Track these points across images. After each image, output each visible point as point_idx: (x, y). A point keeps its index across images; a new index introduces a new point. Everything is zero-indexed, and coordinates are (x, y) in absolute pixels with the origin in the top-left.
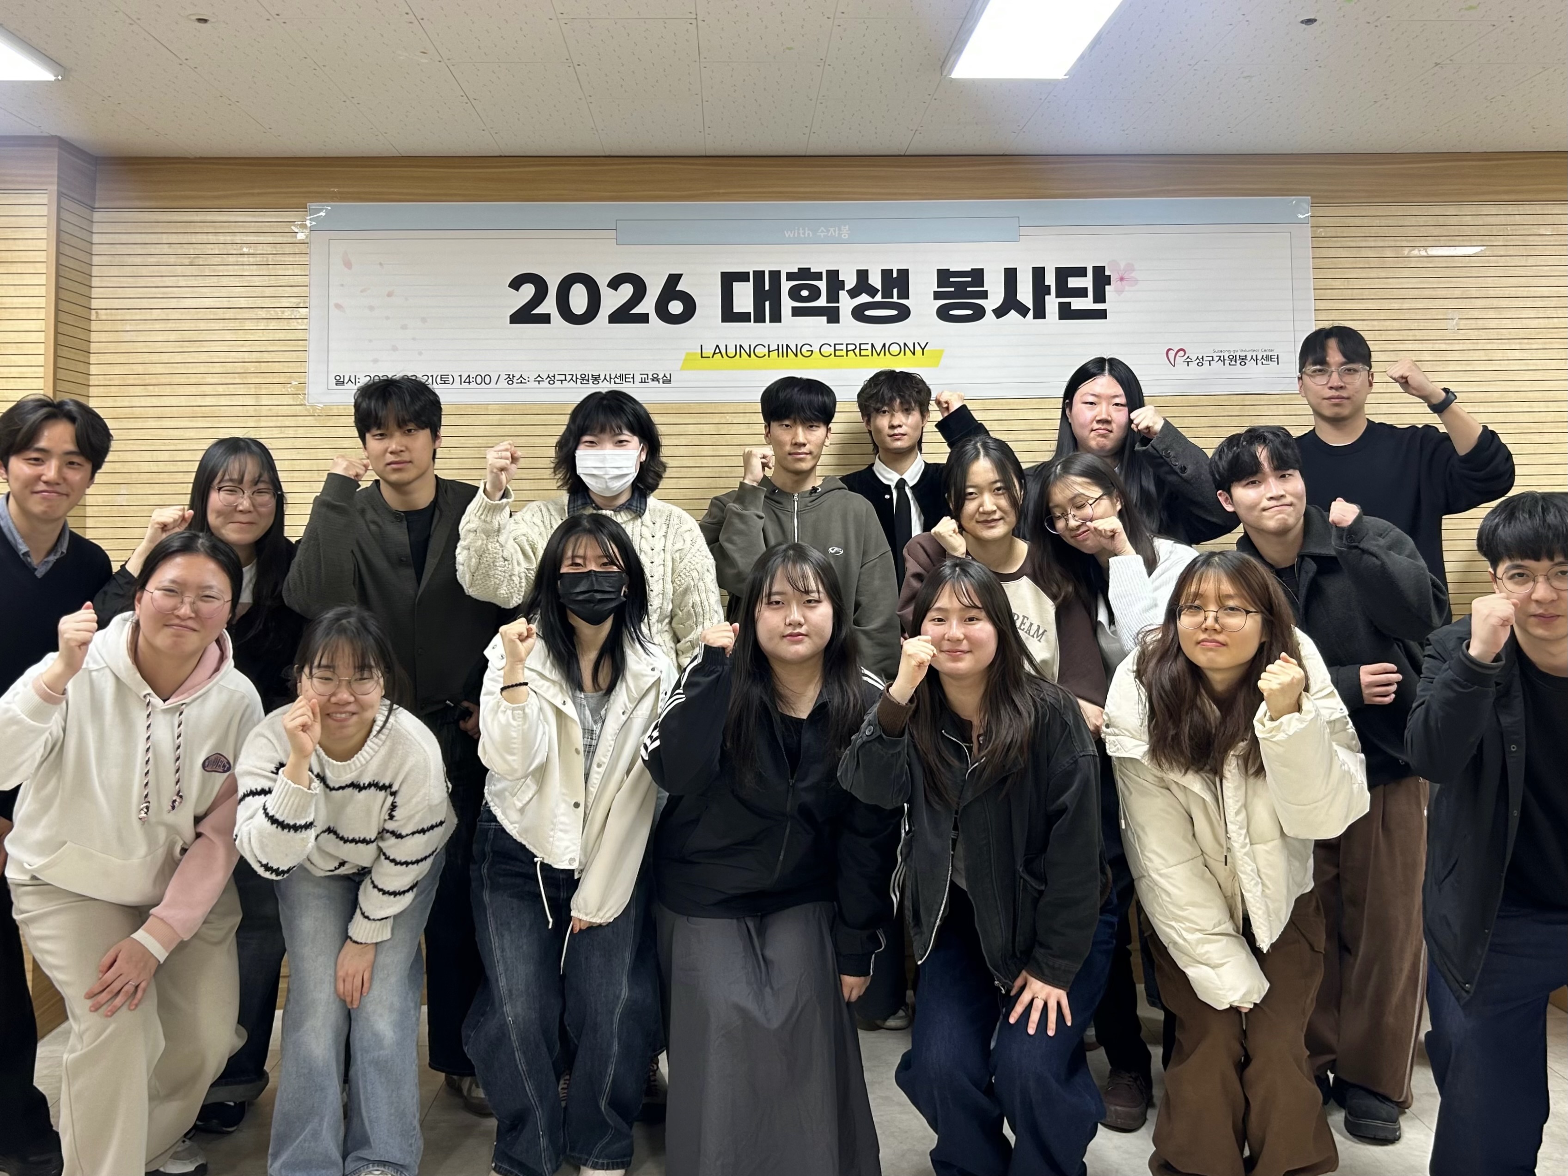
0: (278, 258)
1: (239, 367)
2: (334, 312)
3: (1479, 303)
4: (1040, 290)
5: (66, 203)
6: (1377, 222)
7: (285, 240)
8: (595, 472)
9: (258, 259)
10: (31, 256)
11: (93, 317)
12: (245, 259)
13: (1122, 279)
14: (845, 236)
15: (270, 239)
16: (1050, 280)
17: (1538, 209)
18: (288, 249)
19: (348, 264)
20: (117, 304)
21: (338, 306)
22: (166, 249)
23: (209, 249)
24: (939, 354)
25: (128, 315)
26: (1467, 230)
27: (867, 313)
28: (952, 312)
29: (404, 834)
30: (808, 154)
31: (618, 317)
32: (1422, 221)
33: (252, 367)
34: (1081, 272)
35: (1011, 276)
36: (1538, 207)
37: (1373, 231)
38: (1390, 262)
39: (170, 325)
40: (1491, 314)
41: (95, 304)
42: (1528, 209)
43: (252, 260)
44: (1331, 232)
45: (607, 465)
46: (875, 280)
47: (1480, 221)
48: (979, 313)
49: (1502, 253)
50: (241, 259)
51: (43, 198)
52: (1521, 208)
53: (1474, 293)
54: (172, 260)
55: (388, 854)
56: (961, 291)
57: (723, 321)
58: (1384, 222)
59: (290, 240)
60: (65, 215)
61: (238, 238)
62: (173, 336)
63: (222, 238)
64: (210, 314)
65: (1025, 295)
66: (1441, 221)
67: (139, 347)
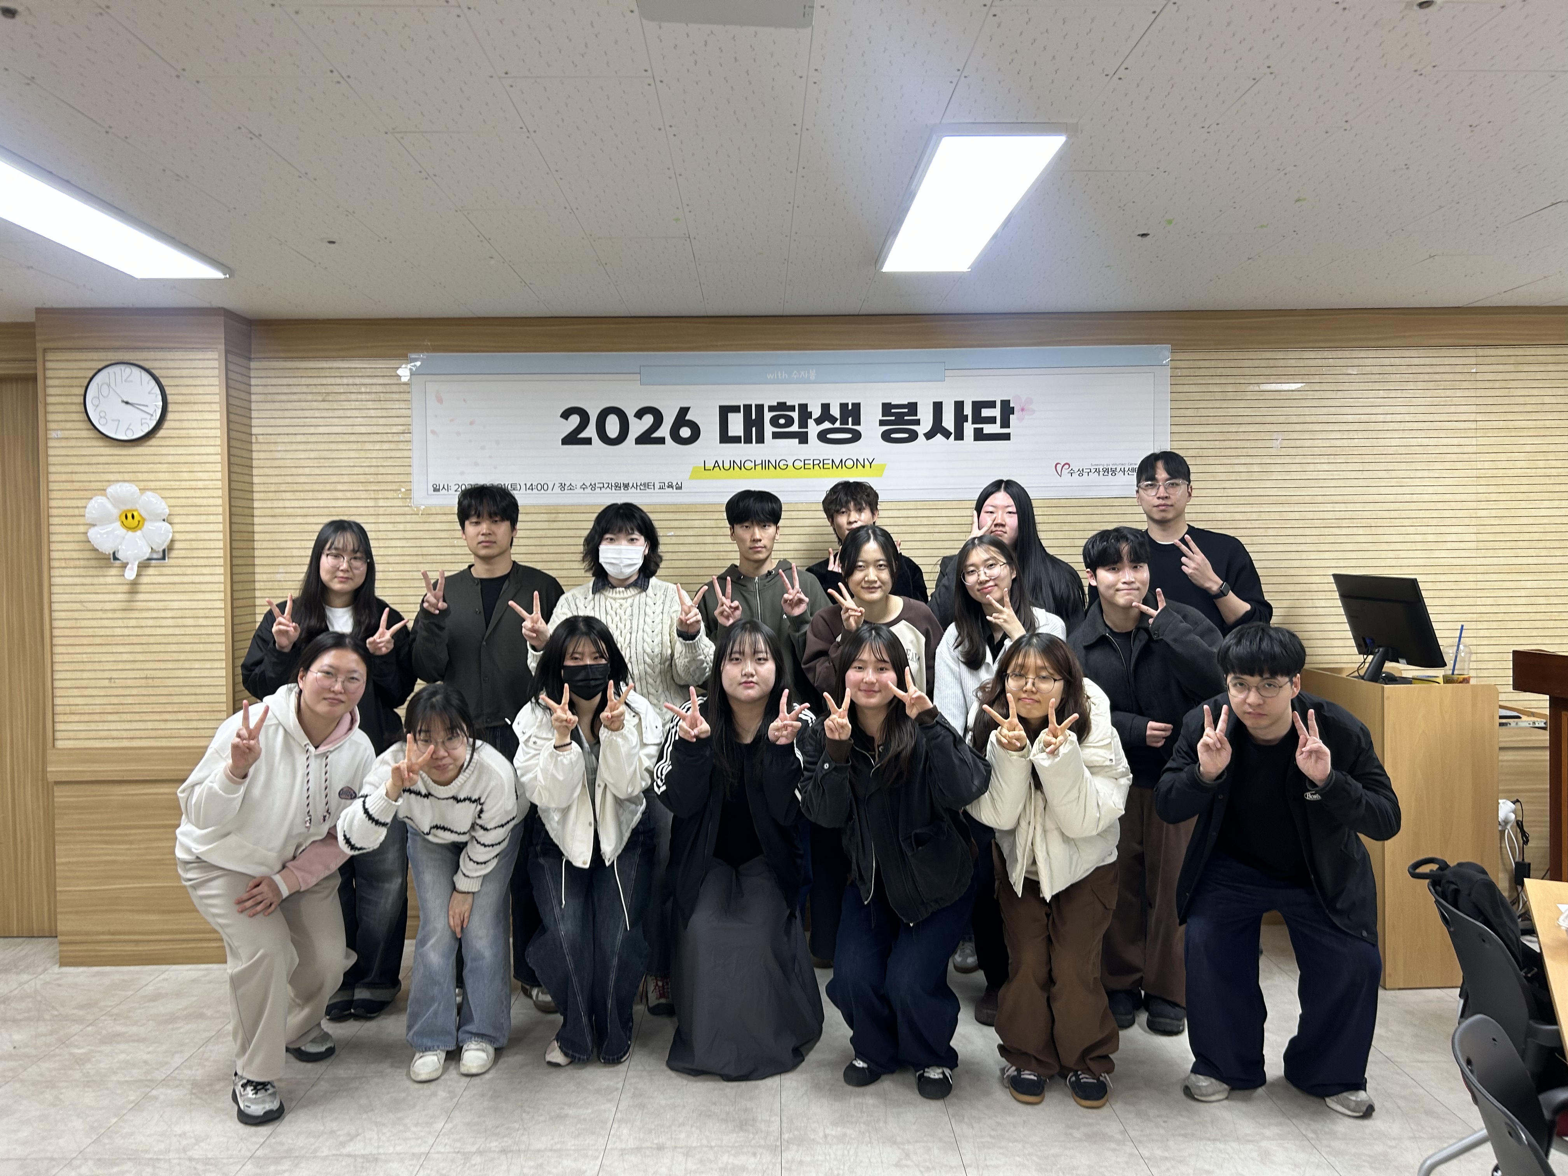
0: (388, 395)
1: (362, 478)
2: (430, 435)
3: (1298, 427)
4: (960, 419)
5: (231, 357)
6: (1221, 364)
7: (392, 381)
8: (613, 561)
9: (373, 397)
10: (208, 398)
11: (254, 440)
12: (363, 397)
13: (1023, 410)
14: (812, 378)
15: (381, 381)
16: (968, 410)
17: (1347, 354)
18: (395, 388)
19: (440, 401)
20: (270, 430)
21: (433, 432)
22: (305, 389)
23: (336, 389)
24: (882, 468)
25: (279, 439)
26: (1292, 371)
27: (829, 436)
28: (893, 436)
29: (489, 828)
30: (785, 314)
31: (641, 440)
32: (1257, 363)
33: (371, 478)
34: (991, 404)
35: (938, 408)
36: (1347, 352)
37: (1219, 371)
38: (1230, 396)
39: (310, 446)
40: (1307, 436)
41: (254, 431)
42: (1340, 354)
43: (368, 397)
44: (1186, 372)
45: (623, 556)
46: (835, 412)
47: (1301, 363)
48: (913, 436)
49: (1317, 388)
50: (360, 397)
51: (215, 355)
52: (1334, 353)
53: (1294, 419)
54: (310, 397)
55: (479, 840)
56: (900, 419)
57: (721, 442)
58: (1228, 364)
59: (396, 382)
60: (232, 367)
61: (358, 381)
62: (312, 455)
63: (345, 381)
64: (339, 438)
65: (949, 422)
66: (1272, 363)
67: (288, 463)
